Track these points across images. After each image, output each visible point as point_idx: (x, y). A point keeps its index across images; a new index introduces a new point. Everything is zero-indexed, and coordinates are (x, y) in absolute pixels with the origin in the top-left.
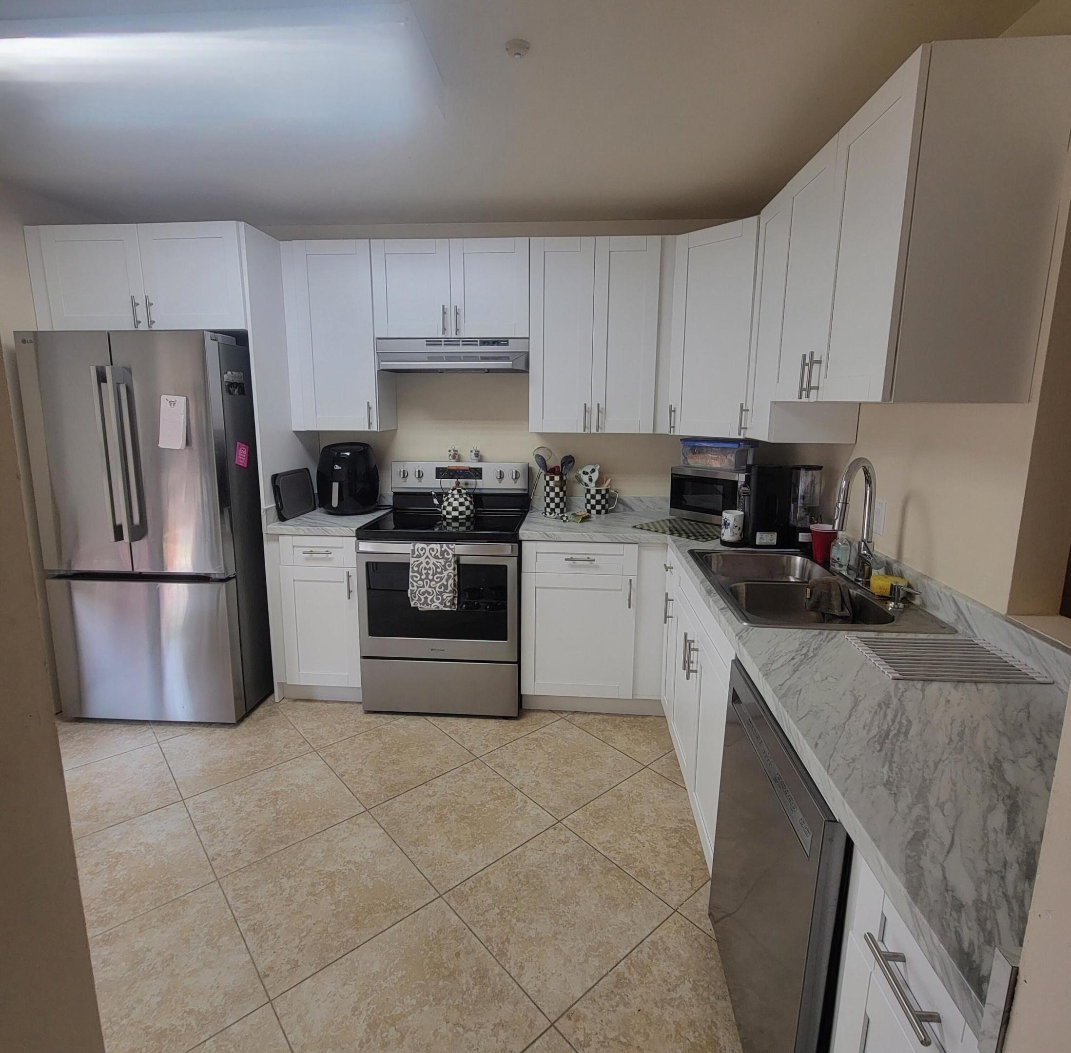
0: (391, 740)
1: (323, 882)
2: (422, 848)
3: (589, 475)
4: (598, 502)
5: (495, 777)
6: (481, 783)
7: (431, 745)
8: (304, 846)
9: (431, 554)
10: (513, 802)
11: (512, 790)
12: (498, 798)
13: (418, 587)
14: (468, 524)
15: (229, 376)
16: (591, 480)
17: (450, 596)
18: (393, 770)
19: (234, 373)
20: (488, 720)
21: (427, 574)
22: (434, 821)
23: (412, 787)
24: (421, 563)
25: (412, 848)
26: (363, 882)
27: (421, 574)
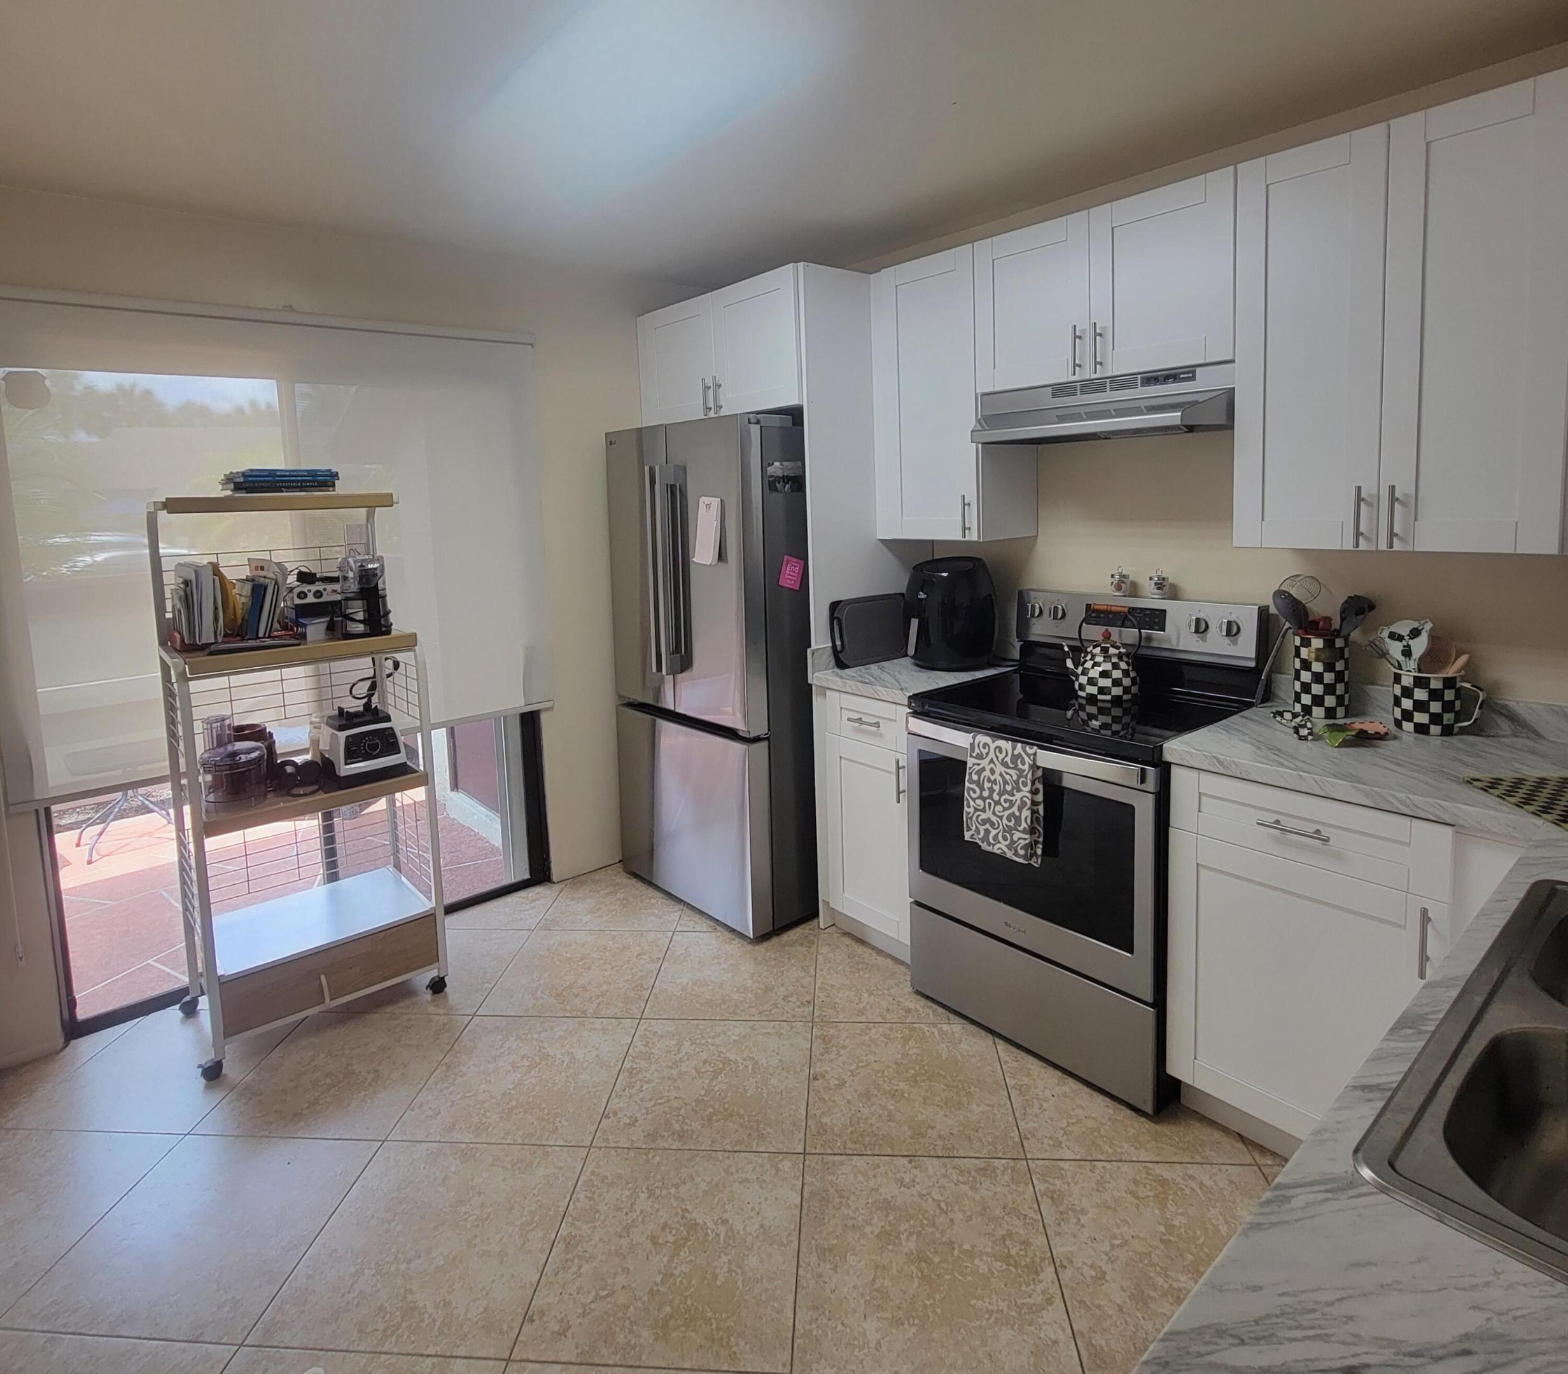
0: (918, 1054)
1: (677, 1230)
2: (825, 1268)
3: (1405, 643)
4: (1420, 706)
5: (1032, 1214)
6: (998, 1212)
7: (969, 1094)
8: (698, 1159)
9: (997, 757)
10: (1028, 1285)
11: (1043, 1259)
12: (1007, 1258)
13: (976, 810)
14: (1116, 712)
15: (777, 468)
16: (1407, 652)
17: (1025, 839)
18: (884, 1107)
19: (784, 463)
20: (1096, 1094)
21: (991, 790)
22: (876, 1232)
23: (889, 1151)
24: (983, 769)
25: (814, 1258)
26: (715, 1267)
27: (982, 789)
